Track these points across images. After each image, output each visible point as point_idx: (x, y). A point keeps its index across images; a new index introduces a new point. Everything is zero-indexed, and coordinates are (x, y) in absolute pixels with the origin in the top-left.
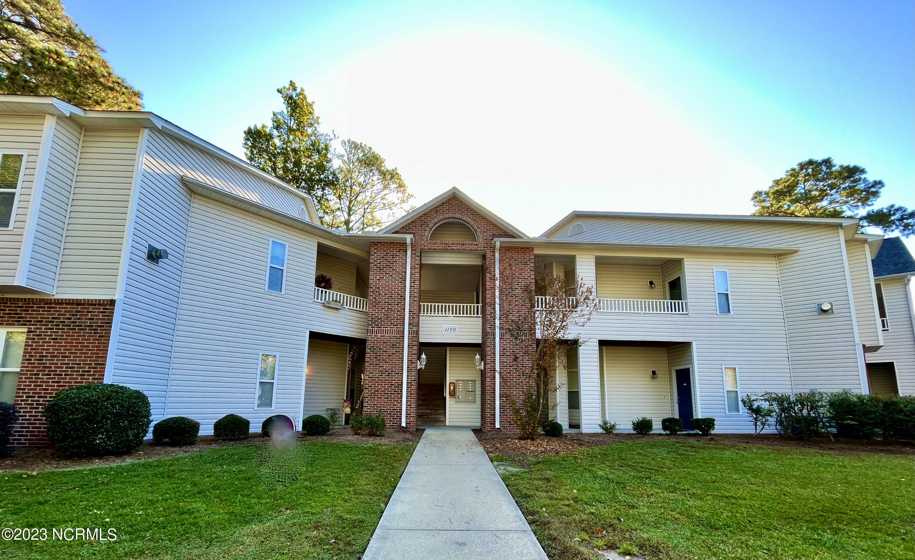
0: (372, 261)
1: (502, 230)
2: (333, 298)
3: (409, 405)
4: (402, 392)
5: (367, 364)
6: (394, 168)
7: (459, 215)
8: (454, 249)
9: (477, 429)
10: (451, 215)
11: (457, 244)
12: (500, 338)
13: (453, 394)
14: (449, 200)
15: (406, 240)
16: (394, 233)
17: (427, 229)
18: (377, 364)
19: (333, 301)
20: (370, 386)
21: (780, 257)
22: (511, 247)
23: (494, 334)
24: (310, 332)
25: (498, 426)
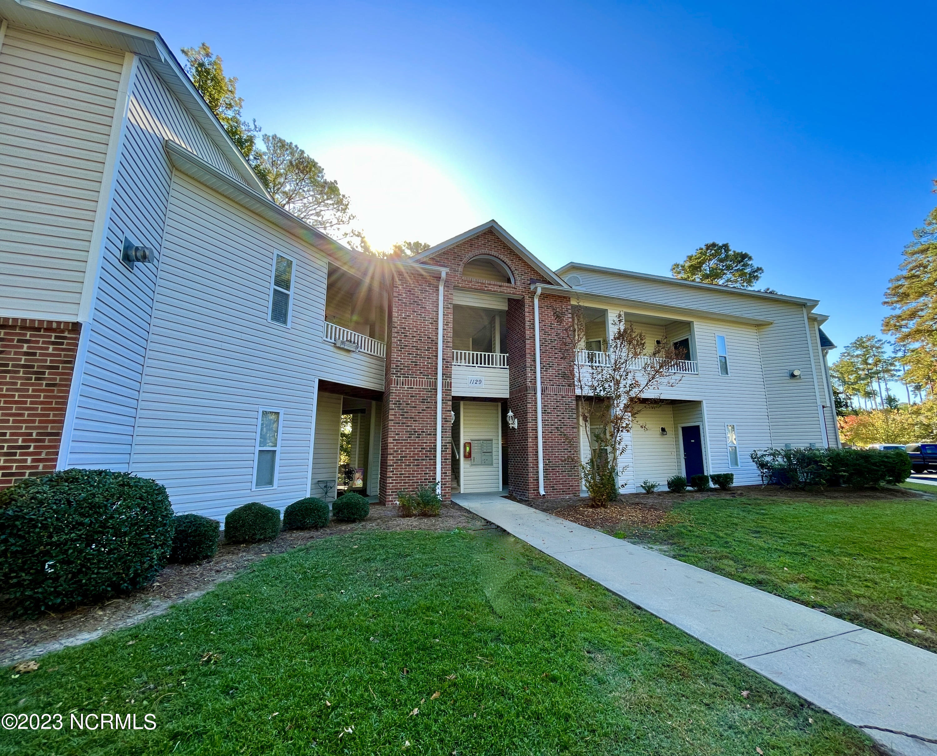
0: (396, 294)
1: (540, 275)
2: (347, 337)
3: (444, 473)
4: (435, 457)
5: (391, 423)
7: (495, 253)
8: (491, 291)
10: (486, 251)
11: (494, 285)
12: (542, 394)
13: (468, 456)
14: (484, 234)
15: (440, 274)
16: (423, 263)
17: (461, 263)
18: (405, 423)
19: (347, 340)
20: (395, 451)
21: (759, 327)
22: (549, 295)
23: (535, 389)
24: (320, 380)
25: (542, 492)
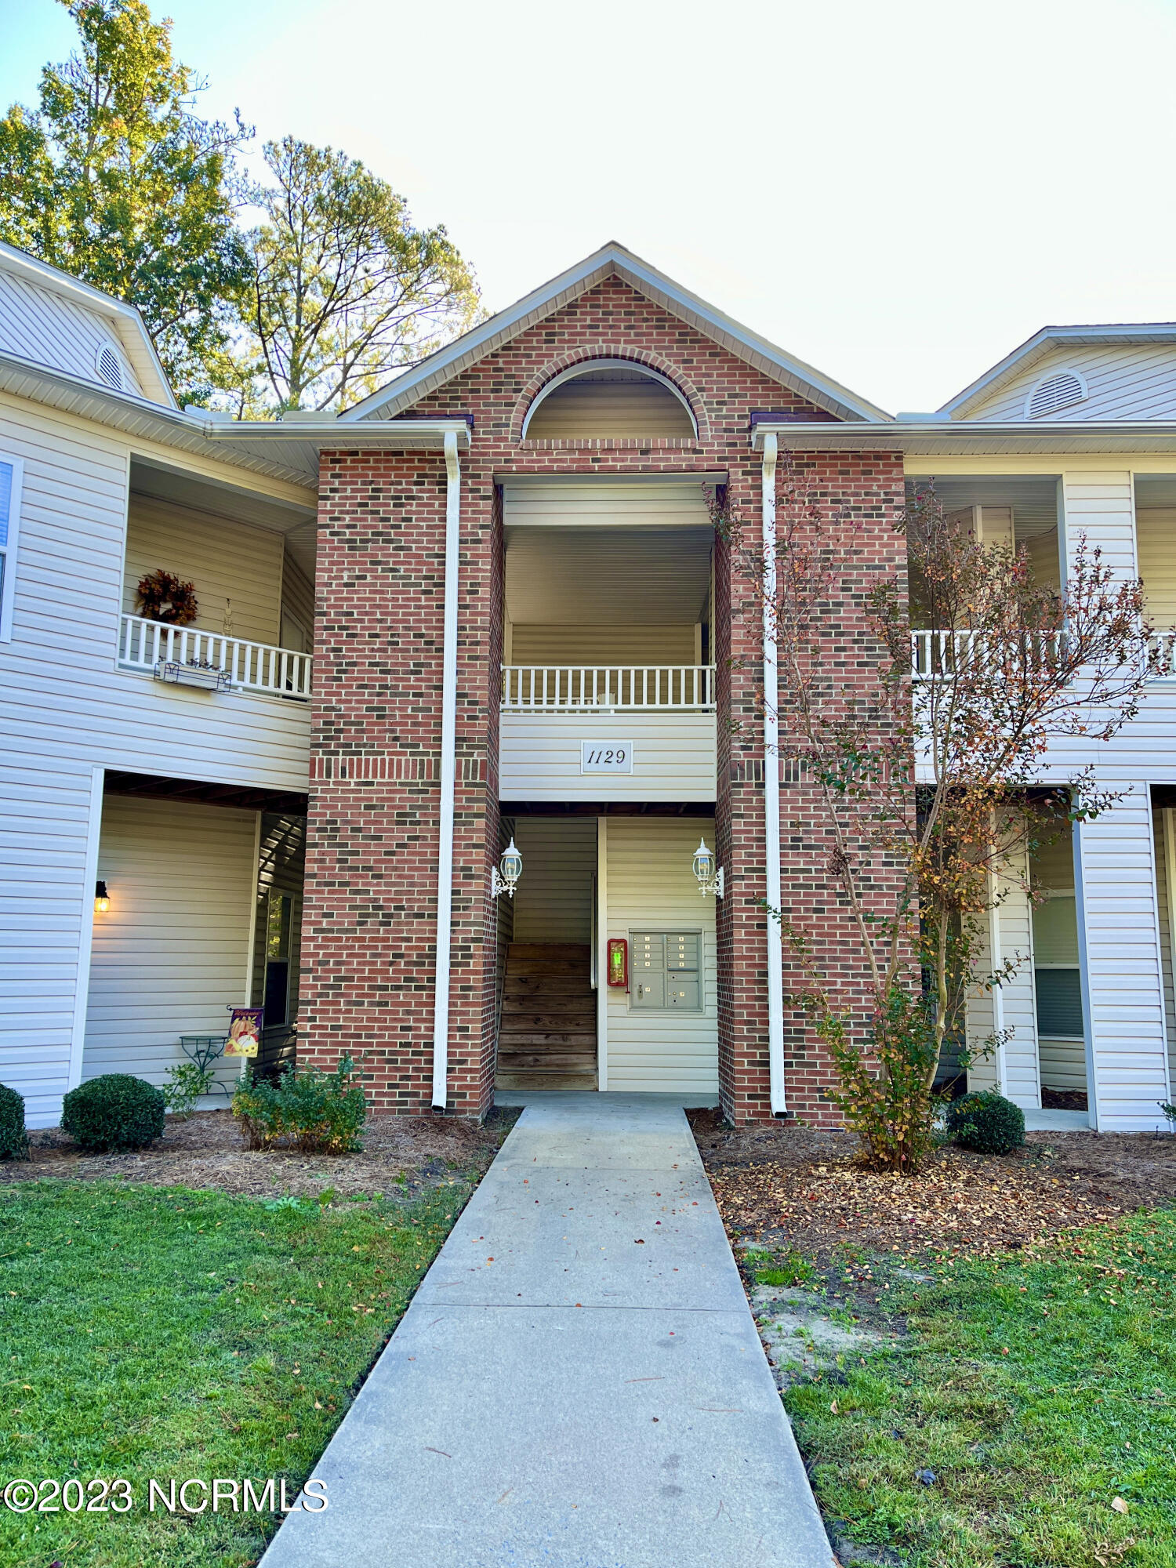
0: (323, 519)
1: (787, 394)
2: (191, 651)
3: (460, 1029)
4: (433, 980)
5: (310, 884)
6: (435, 229)
7: (629, 347)
8: (613, 470)
9: (704, 1111)
10: (600, 347)
11: (624, 450)
12: (781, 785)
14: (593, 292)
15: (442, 442)
16: (400, 417)
17: (518, 398)
18: (347, 884)
19: (192, 662)
20: (320, 963)
22: (820, 455)
23: (760, 772)
24: (108, 772)
25: (778, 1104)
